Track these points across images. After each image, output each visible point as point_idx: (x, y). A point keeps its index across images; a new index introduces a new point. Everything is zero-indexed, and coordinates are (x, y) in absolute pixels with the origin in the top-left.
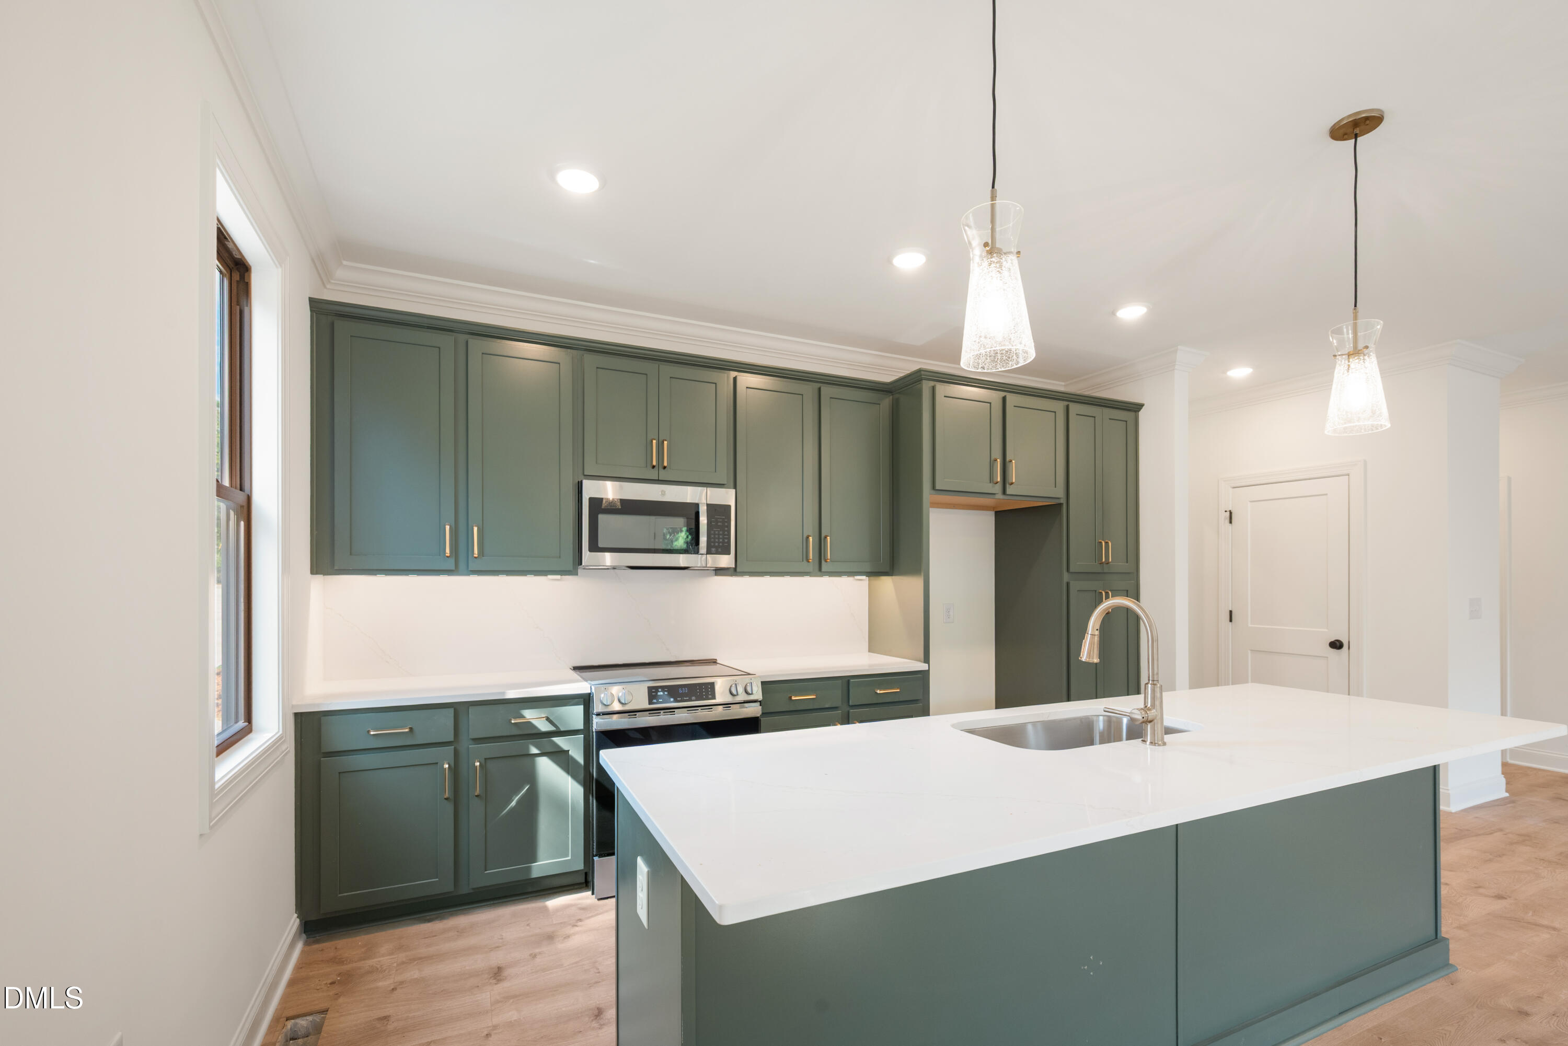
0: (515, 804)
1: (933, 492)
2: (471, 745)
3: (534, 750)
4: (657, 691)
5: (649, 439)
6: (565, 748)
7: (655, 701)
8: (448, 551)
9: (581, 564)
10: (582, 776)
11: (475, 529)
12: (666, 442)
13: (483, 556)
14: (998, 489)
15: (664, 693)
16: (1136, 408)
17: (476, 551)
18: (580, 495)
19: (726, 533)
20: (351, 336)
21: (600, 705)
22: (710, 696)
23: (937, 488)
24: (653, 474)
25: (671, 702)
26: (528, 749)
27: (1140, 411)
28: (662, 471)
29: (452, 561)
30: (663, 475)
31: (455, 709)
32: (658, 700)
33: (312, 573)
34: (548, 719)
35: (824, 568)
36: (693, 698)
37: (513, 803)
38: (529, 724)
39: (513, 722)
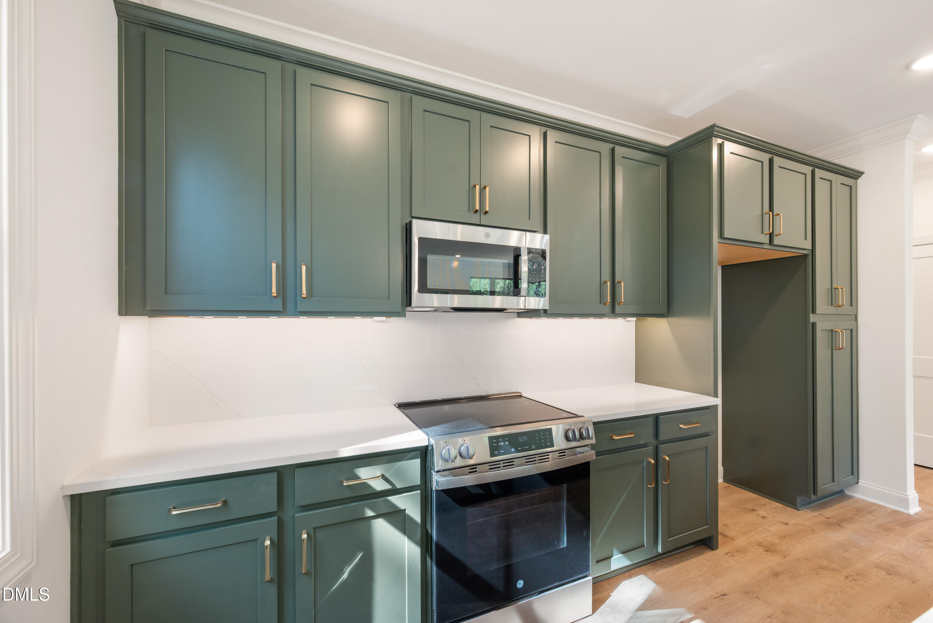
0: (347, 576)
1: (721, 241)
2: (297, 512)
3: (370, 513)
4: (498, 442)
5: (472, 184)
6: (402, 507)
7: (496, 452)
8: (274, 290)
9: (410, 305)
10: (418, 536)
11: (304, 268)
12: (488, 188)
13: (312, 297)
14: (766, 240)
15: (504, 443)
16: (855, 175)
17: (304, 291)
18: (408, 236)
19: (542, 276)
20: (166, 50)
21: (441, 461)
22: (549, 444)
23: (725, 236)
24: (476, 220)
25: (512, 453)
26: (364, 512)
27: (858, 178)
28: (483, 217)
29: (280, 301)
30: (485, 220)
31: (278, 473)
32: (499, 452)
33: (120, 314)
34: (383, 477)
35: (618, 309)
36: (533, 447)
37: (345, 576)
38: (365, 485)
39: (345, 484)
